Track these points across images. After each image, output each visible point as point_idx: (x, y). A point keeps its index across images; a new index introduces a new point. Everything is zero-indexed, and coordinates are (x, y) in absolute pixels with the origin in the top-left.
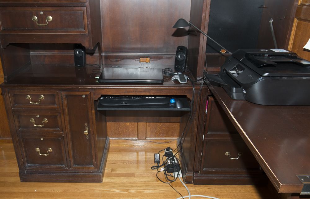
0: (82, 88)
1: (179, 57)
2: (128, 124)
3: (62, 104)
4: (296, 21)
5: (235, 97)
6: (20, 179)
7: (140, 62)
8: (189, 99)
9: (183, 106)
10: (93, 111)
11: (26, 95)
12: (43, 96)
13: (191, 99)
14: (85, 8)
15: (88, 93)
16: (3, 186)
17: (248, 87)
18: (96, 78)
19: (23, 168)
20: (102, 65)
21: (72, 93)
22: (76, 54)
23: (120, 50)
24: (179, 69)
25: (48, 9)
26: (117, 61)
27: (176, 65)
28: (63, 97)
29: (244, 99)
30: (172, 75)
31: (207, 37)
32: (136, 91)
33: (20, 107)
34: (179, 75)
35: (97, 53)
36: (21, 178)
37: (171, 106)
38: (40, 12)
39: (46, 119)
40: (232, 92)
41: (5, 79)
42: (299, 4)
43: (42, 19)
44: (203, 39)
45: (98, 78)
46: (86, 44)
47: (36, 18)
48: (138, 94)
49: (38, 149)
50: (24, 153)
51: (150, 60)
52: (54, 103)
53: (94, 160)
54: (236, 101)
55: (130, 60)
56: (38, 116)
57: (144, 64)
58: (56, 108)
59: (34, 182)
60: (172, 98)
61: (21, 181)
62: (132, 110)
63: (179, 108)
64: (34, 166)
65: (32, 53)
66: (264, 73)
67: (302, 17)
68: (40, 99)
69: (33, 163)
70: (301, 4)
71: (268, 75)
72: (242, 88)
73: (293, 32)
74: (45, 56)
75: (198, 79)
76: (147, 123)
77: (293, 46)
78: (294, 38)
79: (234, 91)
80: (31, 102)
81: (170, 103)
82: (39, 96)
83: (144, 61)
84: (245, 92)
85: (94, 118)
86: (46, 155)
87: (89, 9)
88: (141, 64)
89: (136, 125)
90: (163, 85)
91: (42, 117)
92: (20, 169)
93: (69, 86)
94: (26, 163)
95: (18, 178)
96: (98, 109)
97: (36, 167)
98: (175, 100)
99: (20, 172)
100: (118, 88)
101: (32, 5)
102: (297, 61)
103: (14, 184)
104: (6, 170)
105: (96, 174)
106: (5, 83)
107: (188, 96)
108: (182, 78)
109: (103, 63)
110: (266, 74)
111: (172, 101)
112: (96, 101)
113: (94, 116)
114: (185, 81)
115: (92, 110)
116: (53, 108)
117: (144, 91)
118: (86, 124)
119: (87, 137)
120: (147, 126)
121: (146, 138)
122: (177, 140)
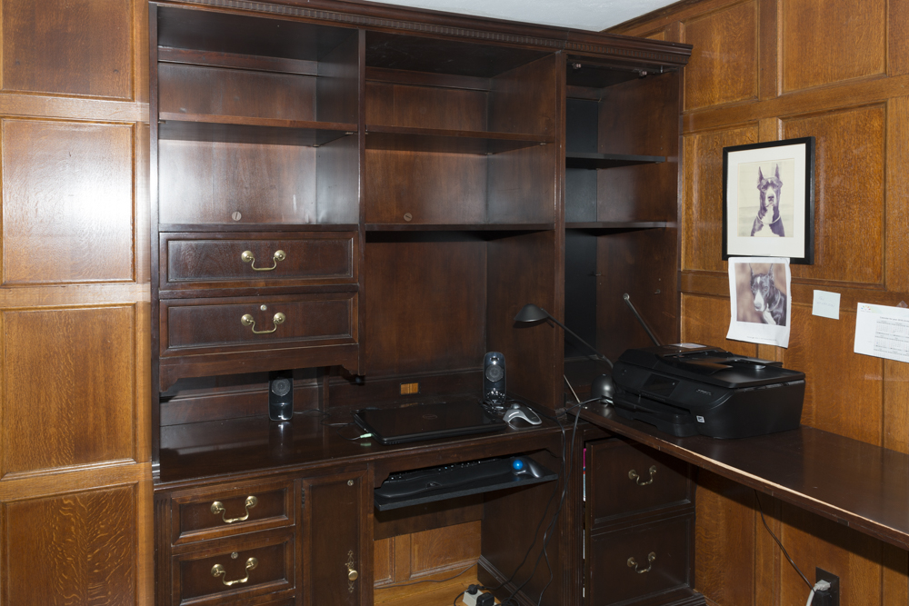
10: (371, 516)
15: (362, 473)
18: (362, 436)
22: (274, 393)
28: (306, 492)
31: (565, 330)
33: (192, 539)
39: (252, 559)
43: (265, 319)
52: (281, 513)
56: (234, 556)
58: (284, 523)
68: (248, 508)
85: (372, 533)
91: (245, 556)
113: (372, 528)
115: (368, 512)
116: (276, 525)
118: (350, 554)
119: (351, 588)
120: (413, 541)
121: (411, 574)
122: (478, 564)
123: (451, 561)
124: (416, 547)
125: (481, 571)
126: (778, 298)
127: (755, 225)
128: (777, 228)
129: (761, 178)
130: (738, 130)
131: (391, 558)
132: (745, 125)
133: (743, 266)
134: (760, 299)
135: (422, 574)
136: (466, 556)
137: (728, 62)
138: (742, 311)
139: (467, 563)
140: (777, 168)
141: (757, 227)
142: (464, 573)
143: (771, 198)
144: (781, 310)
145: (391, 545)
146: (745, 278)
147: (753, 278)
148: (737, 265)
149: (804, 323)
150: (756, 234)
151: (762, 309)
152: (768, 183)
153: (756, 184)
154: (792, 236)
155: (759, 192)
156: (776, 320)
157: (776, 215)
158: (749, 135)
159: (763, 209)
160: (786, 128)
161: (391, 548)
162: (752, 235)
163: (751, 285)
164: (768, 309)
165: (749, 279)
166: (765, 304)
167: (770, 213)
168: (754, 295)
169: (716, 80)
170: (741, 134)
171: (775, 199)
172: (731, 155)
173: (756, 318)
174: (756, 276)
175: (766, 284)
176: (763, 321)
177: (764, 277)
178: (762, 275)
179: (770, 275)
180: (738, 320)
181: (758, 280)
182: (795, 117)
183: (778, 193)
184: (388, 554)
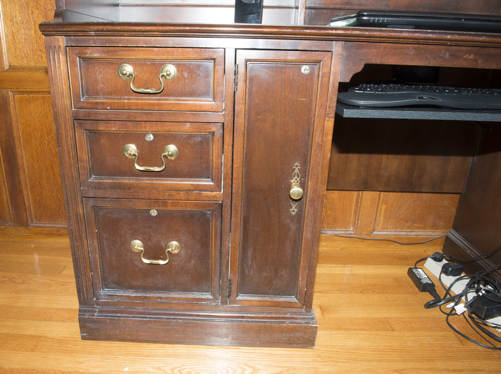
6: (78, 329)
10: (331, 122)
16: (32, 350)
19: (92, 299)
36: (83, 327)
49: (137, 244)
50: (97, 256)
53: (302, 282)
56: (149, 138)
59: (121, 340)
61: (83, 338)
64: (120, 293)
69: (120, 285)
85: (328, 146)
86: (162, 262)
89: (355, 199)
91: (162, 141)
92: (80, 303)
94: (100, 286)
95: (75, 327)
97: (129, 297)
99: (80, 311)
103: (62, 345)
104: (42, 301)
105: (302, 321)
113: (329, 138)
115: (326, 115)
118: (297, 167)
119: (294, 210)
120: (381, 200)
121: (374, 230)
122: (447, 237)
123: (418, 228)
124: (384, 207)
125: (448, 243)
131: (356, 211)
135: (385, 233)
136: (435, 227)
139: (435, 234)
142: (430, 242)
145: (357, 200)
161: (357, 202)
184: (353, 208)
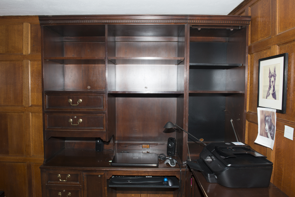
0: (98, 170)
1: (170, 145)
2: (133, 195)
3: (83, 182)
4: (247, 122)
5: (210, 181)
7: (142, 148)
8: (178, 179)
9: (173, 184)
10: (106, 188)
11: (57, 174)
12: (69, 175)
13: (179, 179)
14: (105, 114)
15: (103, 173)
17: (218, 174)
18: (109, 161)
20: (115, 149)
21: (91, 174)
22: (97, 143)
23: (129, 139)
24: (170, 154)
25: (80, 115)
26: (126, 146)
27: (168, 150)
28: (84, 176)
29: (216, 182)
30: (165, 159)
32: (138, 173)
33: (52, 183)
34: (170, 160)
35: (112, 142)
37: (165, 184)
38: (74, 117)
39: (70, 193)
40: (208, 177)
41: (44, 162)
42: (247, 111)
43: (75, 121)
44: (185, 135)
45: (111, 161)
46: (104, 138)
47: (72, 120)
48: (139, 175)
51: (150, 146)
52: (77, 181)
54: (211, 184)
55: (135, 146)
56: (64, 191)
57: (145, 149)
58: (78, 184)
60: (165, 178)
62: (135, 187)
63: (170, 185)
65: (66, 141)
66: (228, 164)
67: (250, 120)
68: (67, 178)
70: (248, 111)
71: (231, 165)
72: (214, 174)
73: (247, 129)
74: (75, 143)
75: (183, 163)
76: (148, 195)
77: (248, 139)
78: (248, 134)
79: (209, 177)
80: (60, 180)
81: (164, 181)
82: (67, 175)
83: (145, 147)
84: (216, 177)
85: (106, 193)
87: (107, 115)
88: (143, 149)
89: (139, 196)
90: (158, 168)
91: (67, 192)
93: (89, 169)
96: (110, 186)
98: (168, 179)
100: (125, 170)
101: (70, 112)
102: (251, 153)
106: (44, 165)
107: (177, 176)
108: (172, 162)
109: (116, 148)
110: (229, 165)
111: (166, 180)
112: (108, 180)
113: (106, 192)
114: (174, 165)
115: (105, 186)
116: (76, 184)
117: (144, 173)
126: (273, 127)
127: (267, 94)
128: (274, 96)
129: (270, 73)
130: (265, 52)
132: (267, 49)
133: (262, 112)
134: (267, 127)
137: (263, 21)
138: (261, 131)
140: (275, 68)
141: (268, 95)
143: (273, 81)
144: (273, 133)
146: (263, 117)
147: (265, 117)
148: (260, 111)
149: (282, 140)
150: (268, 97)
151: (268, 132)
152: (272, 75)
153: (268, 75)
154: (278, 100)
155: (269, 79)
156: (271, 137)
157: (274, 90)
158: (268, 53)
159: (270, 87)
160: (280, 49)
162: (266, 98)
163: (265, 121)
164: (269, 132)
165: (264, 118)
166: (269, 130)
167: (272, 88)
168: (265, 125)
169: (259, 29)
170: (266, 53)
171: (274, 82)
172: (262, 62)
173: (266, 135)
174: (266, 117)
175: (269, 121)
176: (268, 137)
177: (269, 117)
178: (268, 116)
179: (271, 116)
180: (260, 135)
181: (267, 118)
182: (282, 44)
183: (275, 79)
